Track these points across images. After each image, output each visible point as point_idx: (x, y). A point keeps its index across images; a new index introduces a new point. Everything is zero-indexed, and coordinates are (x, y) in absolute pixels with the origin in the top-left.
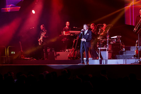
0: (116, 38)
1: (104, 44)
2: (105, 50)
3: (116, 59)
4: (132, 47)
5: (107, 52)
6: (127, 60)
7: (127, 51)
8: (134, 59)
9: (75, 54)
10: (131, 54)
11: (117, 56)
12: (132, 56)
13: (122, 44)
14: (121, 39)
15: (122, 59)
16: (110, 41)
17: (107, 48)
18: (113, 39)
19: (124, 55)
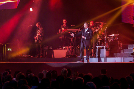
0: (114, 36)
1: (102, 42)
2: (103, 48)
3: (114, 57)
4: (129, 45)
5: (105, 50)
6: (125, 58)
7: (124, 49)
8: (132, 57)
9: (72, 52)
10: (129, 52)
11: (115, 54)
12: (130, 54)
13: (120, 42)
14: (118, 37)
15: (119, 57)
16: (107, 39)
17: (104, 46)
18: (111, 37)
19: (122, 53)
